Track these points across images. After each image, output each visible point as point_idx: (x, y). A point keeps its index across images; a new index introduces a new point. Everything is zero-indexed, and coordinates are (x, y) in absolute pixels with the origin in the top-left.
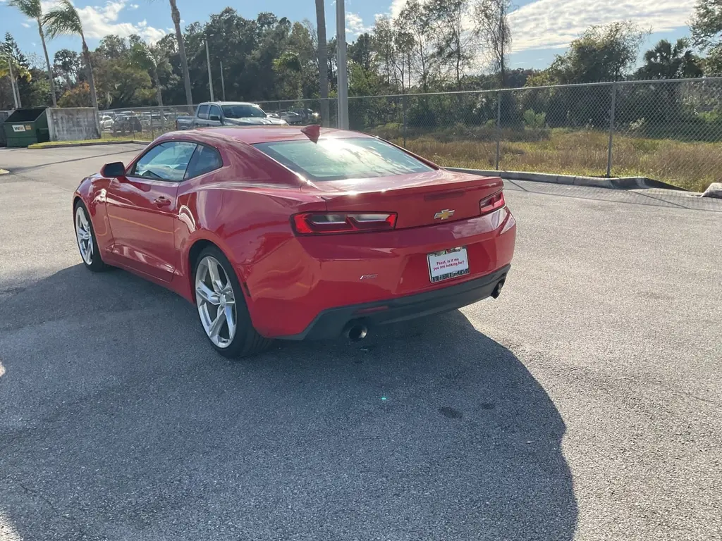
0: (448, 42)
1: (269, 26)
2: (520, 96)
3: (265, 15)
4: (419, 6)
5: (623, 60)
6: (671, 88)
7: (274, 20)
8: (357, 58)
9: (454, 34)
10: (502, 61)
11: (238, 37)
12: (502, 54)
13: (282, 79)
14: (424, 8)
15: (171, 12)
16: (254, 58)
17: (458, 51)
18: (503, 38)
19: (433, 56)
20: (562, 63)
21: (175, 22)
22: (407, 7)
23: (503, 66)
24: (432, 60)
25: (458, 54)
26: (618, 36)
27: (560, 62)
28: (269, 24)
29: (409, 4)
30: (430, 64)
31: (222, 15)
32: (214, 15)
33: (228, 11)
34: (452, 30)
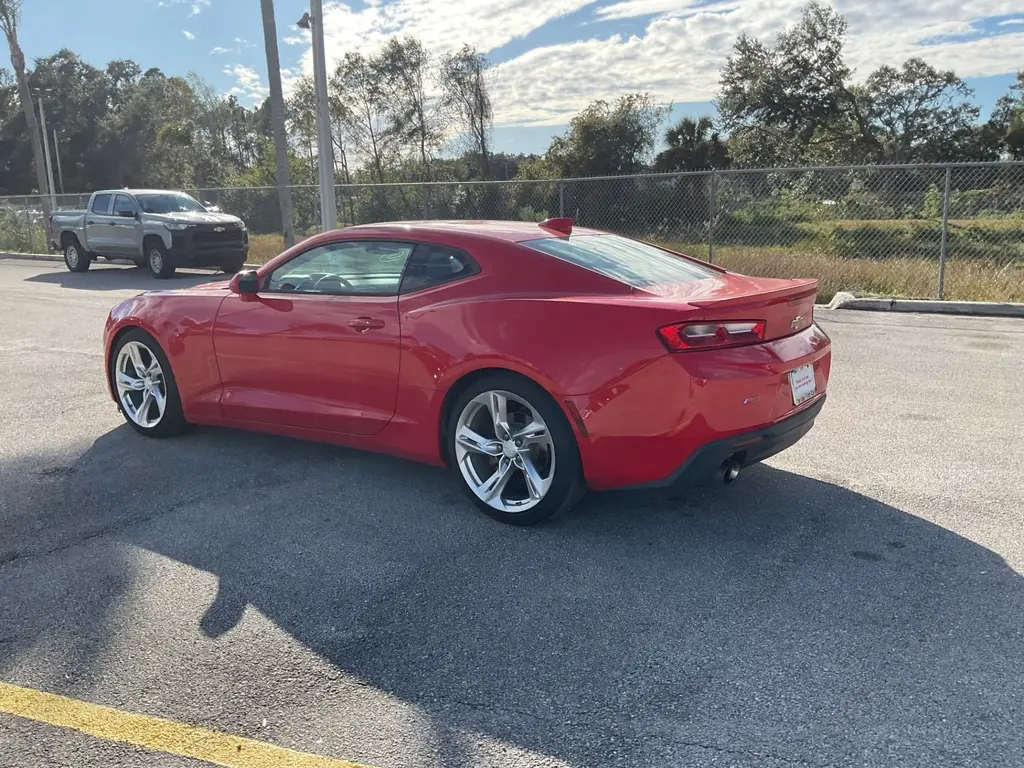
0: (409, 115)
1: (127, 80)
2: (512, 190)
3: (118, 64)
4: (363, 61)
5: (639, 143)
6: (699, 181)
7: (136, 71)
8: (264, 129)
9: (416, 104)
10: (483, 143)
11: (80, 93)
12: (482, 131)
13: (159, 157)
14: (371, 66)
15: (9, 53)
16: (111, 125)
17: (422, 127)
18: (482, 111)
19: (387, 132)
20: (562, 147)
21: (16, 68)
22: (346, 62)
23: (484, 147)
24: (387, 138)
25: (422, 131)
26: (631, 113)
27: (559, 146)
28: (127, 76)
29: (349, 58)
30: (385, 143)
31: (54, 59)
32: (40, 60)
33: (64, 54)
34: (412, 97)
